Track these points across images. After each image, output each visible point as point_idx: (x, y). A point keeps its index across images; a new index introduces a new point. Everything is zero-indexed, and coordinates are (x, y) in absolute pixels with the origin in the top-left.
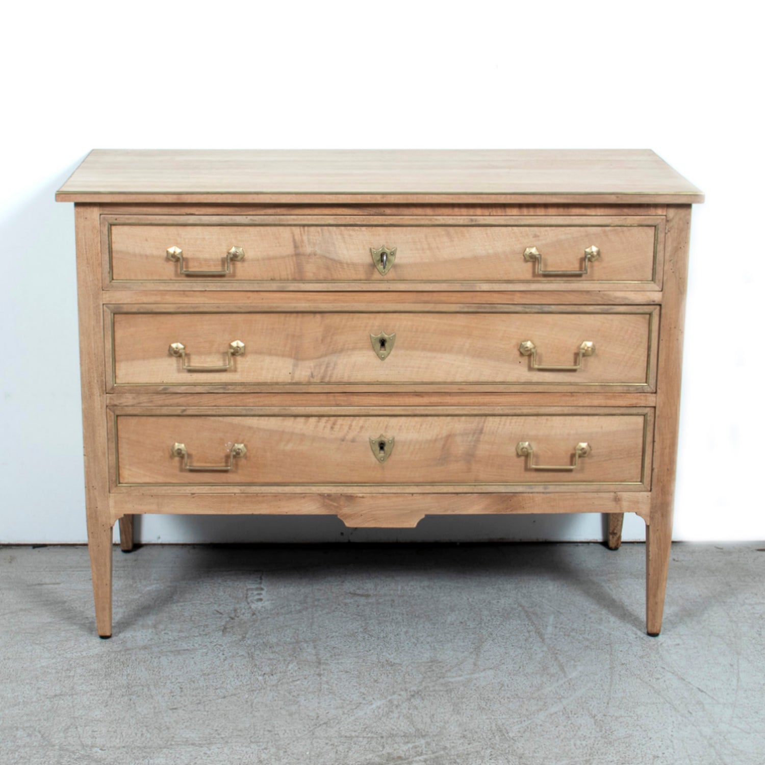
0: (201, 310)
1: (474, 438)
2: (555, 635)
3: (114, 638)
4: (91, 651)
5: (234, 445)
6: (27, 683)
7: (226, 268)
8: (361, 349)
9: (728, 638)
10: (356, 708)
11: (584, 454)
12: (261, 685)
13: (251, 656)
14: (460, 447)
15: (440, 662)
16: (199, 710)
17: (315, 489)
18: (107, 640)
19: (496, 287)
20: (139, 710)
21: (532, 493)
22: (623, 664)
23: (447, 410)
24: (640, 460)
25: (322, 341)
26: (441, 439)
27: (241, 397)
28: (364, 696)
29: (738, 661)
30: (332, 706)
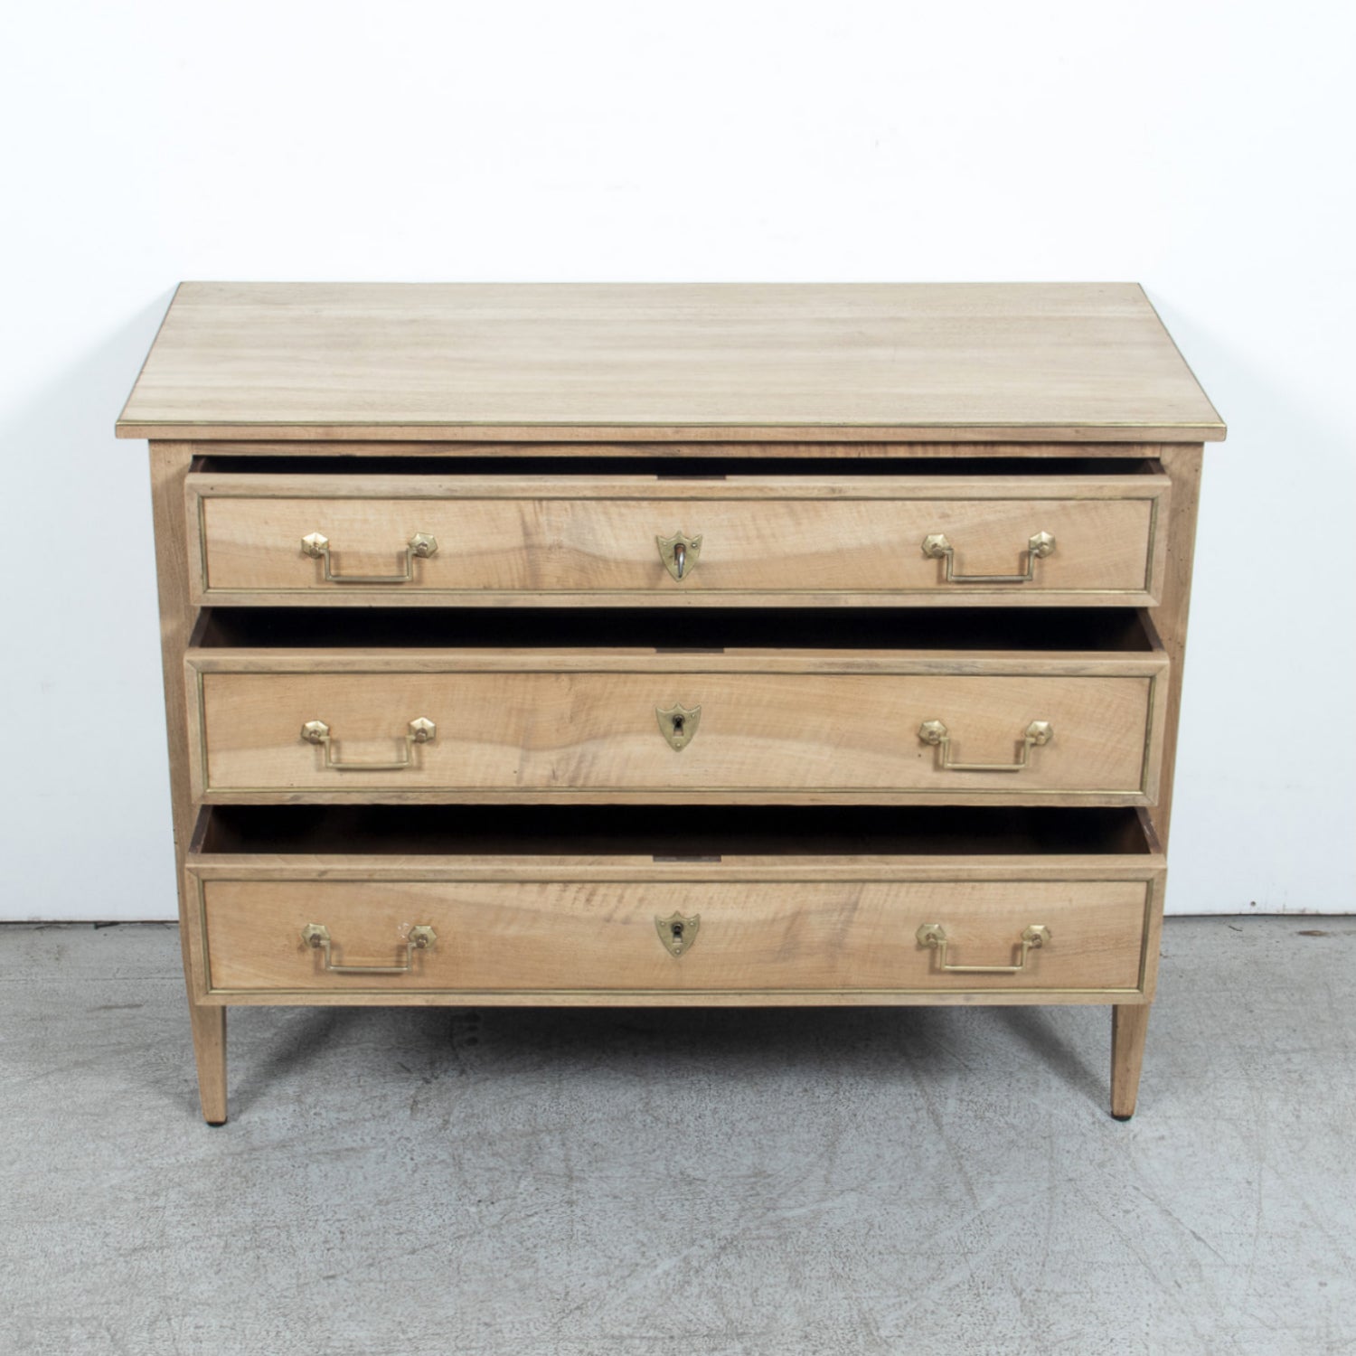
2: (960, 1118)
3: (231, 1125)
4: (192, 1152)
6: (88, 1223)
7: (405, 568)
8: (640, 732)
9: (1244, 1123)
10: (629, 1276)
12: (473, 1226)
13: (458, 1163)
15: (770, 1176)
16: (371, 1280)
18: (221, 1129)
19: (874, 601)
20: (272, 1280)
22: (1070, 1180)
25: (572, 719)
28: (643, 1249)
29: (1260, 1175)
30: (590, 1271)
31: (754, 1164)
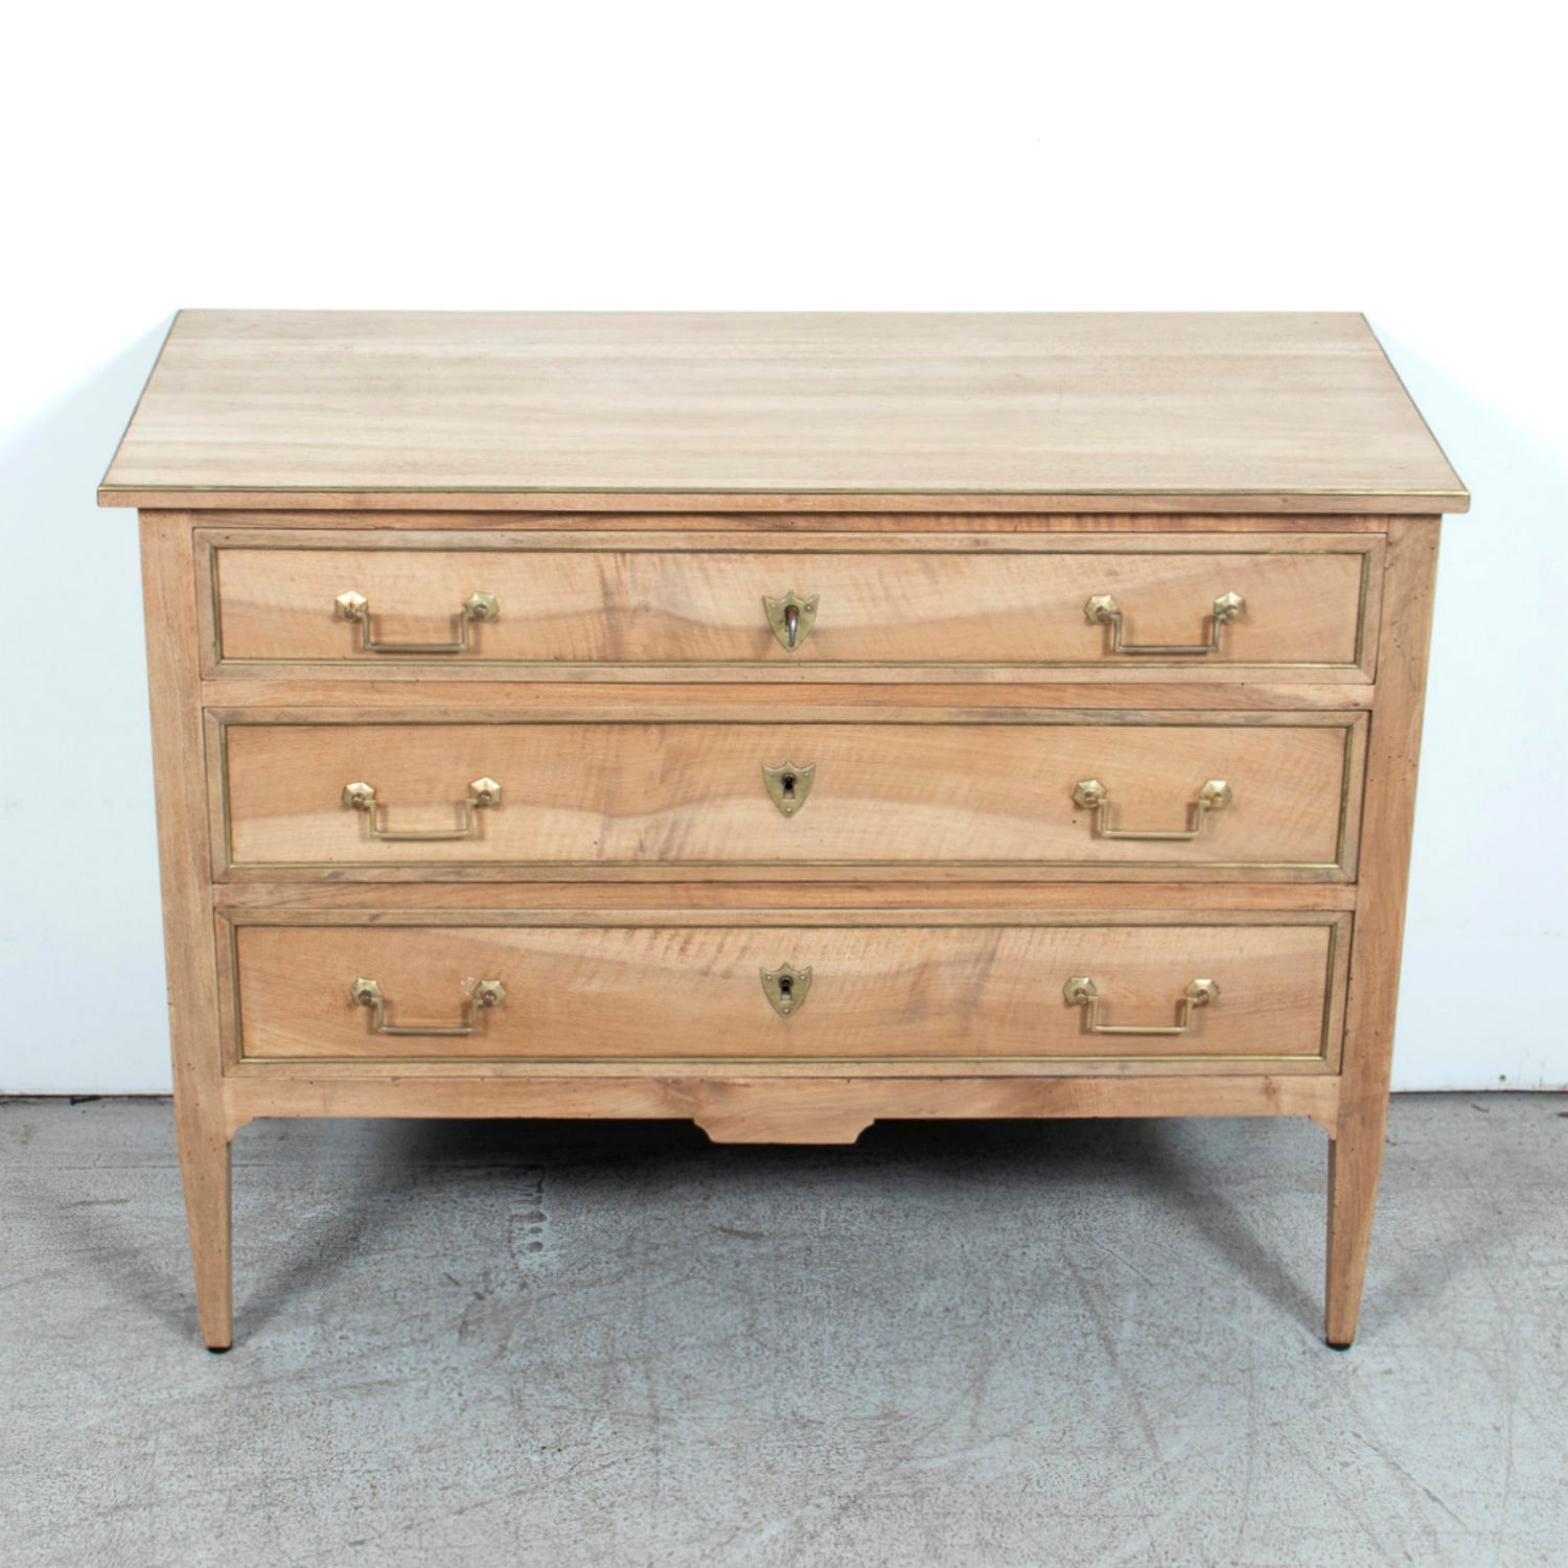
0: (408, 718)
1: (977, 971)
2: (1139, 1345)
3: (237, 1352)
4: (189, 1385)
5: (480, 984)
7: (460, 635)
8: (745, 794)
9: (1491, 1354)
10: (728, 1542)
11: (1204, 1001)
12: (535, 1478)
13: (517, 1399)
14: (947, 987)
15: (902, 1417)
16: (409, 1547)
17: (647, 1070)
18: (224, 1356)
19: (1027, 675)
21: (1095, 1077)
22: (1275, 1424)
23: (921, 916)
24: (1321, 1013)
25: (663, 779)
26: (909, 971)
27: (493, 891)
28: (745, 1509)
29: (1510, 1419)
30: (679, 1536)
31: (882, 1402)
